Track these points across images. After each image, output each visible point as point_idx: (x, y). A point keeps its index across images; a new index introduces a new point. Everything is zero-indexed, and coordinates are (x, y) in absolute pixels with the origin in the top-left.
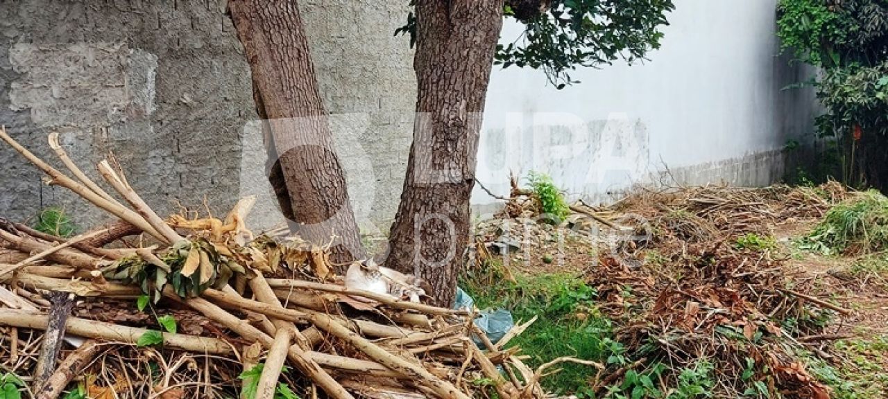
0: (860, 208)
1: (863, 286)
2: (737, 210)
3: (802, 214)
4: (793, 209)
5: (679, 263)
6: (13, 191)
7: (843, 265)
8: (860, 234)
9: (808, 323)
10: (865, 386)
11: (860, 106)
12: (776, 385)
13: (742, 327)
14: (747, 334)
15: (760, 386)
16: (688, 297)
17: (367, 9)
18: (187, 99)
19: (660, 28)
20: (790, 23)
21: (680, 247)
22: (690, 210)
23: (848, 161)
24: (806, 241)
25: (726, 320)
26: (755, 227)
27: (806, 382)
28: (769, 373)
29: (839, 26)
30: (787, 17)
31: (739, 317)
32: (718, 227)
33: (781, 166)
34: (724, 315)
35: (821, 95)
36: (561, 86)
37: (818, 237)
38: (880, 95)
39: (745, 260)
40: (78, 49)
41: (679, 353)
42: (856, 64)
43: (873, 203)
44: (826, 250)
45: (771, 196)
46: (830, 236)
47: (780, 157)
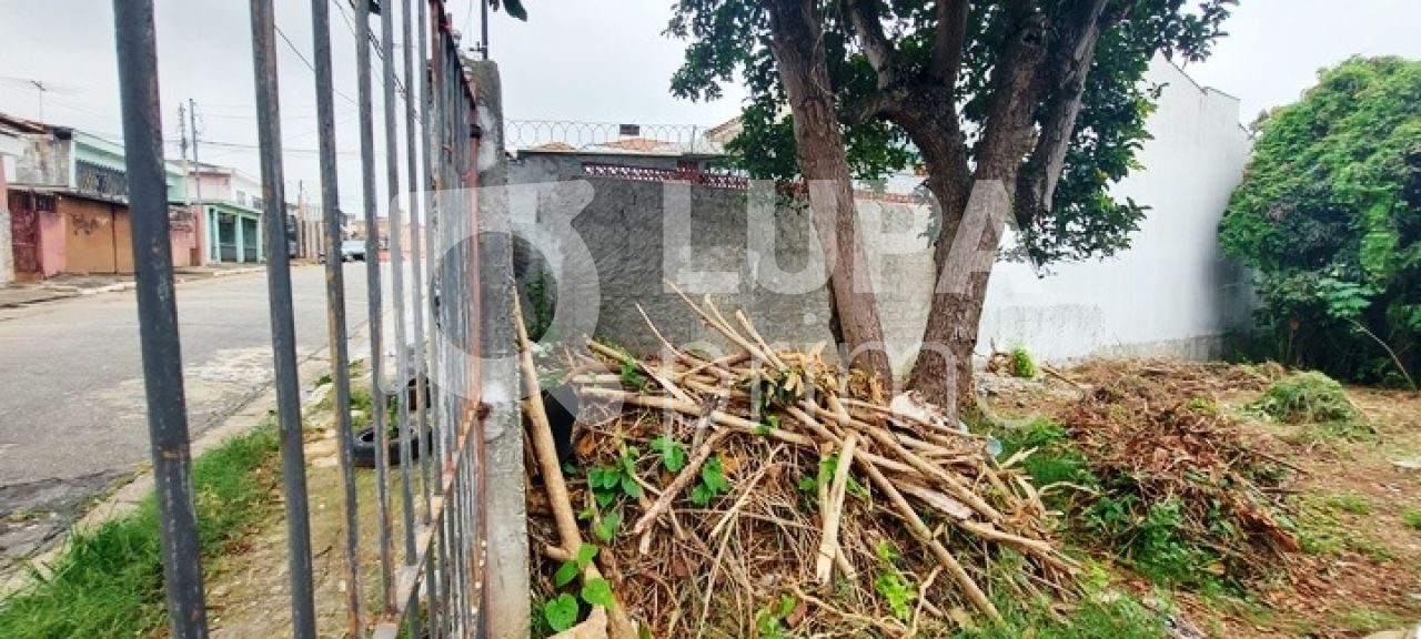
0: (1302, 386)
2: (1185, 379)
3: (1242, 386)
4: (1234, 382)
5: (1141, 416)
7: (1290, 431)
8: (1302, 407)
9: (1263, 477)
10: (1325, 537)
11: (1299, 303)
12: (1242, 525)
13: (1207, 473)
14: (1213, 480)
15: (1226, 525)
16: (1157, 445)
17: (893, 224)
19: (1131, 234)
20: (1232, 236)
21: (1142, 403)
22: (1143, 376)
23: (1285, 348)
24: (1247, 408)
25: (1192, 467)
26: (1200, 393)
27: (1272, 528)
28: (1235, 515)
29: (1279, 238)
30: (1229, 231)
31: (1205, 466)
32: (1169, 390)
33: (1219, 347)
34: (1191, 462)
35: (1259, 292)
36: (1041, 277)
37: (1260, 405)
38: (1320, 294)
39: (1203, 419)
41: (1149, 489)
42: (1296, 269)
43: (1317, 383)
44: (1268, 418)
45: (1214, 369)
46: (1271, 406)
47: (1218, 341)
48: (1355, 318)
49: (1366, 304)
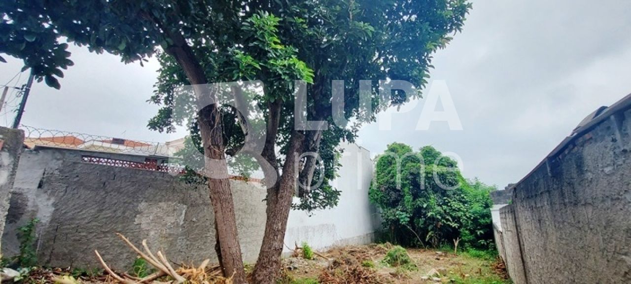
0: (396, 251)
1: (399, 277)
2: (362, 253)
3: (381, 253)
4: (378, 252)
5: (346, 273)
6: (128, 252)
7: (393, 270)
8: (397, 260)
11: (392, 220)
17: (255, 192)
18: (194, 219)
19: (337, 200)
20: (372, 196)
21: (346, 268)
22: (349, 253)
23: (391, 236)
24: (382, 262)
26: (368, 258)
29: (385, 197)
30: (371, 195)
32: (357, 258)
33: (374, 237)
35: (382, 216)
36: (310, 216)
37: (386, 261)
38: (397, 217)
39: (365, 271)
40: (161, 204)
42: (390, 208)
43: (399, 250)
44: (388, 265)
45: (371, 247)
46: (389, 260)
47: (373, 234)
48: (407, 224)
49: (408, 219)
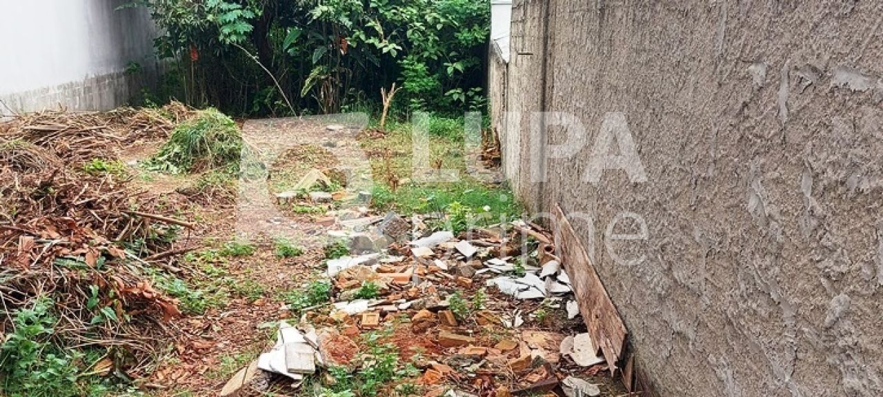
0: (201, 126)
1: (209, 199)
2: (80, 135)
3: (149, 135)
4: (139, 132)
5: (12, 197)
7: (189, 182)
8: (203, 151)
9: (156, 241)
10: (213, 292)
11: (193, 27)
12: (124, 307)
13: (83, 255)
14: (89, 261)
15: (108, 312)
16: (21, 232)
21: (12, 179)
22: (26, 139)
23: (189, 83)
24: (154, 162)
25: (65, 251)
26: (100, 152)
27: (153, 299)
28: (116, 296)
31: (80, 245)
32: (60, 155)
33: (125, 89)
34: (63, 245)
35: (155, 16)
37: (166, 157)
38: (210, 17)
39: (86, 186)
41: (14, 295)
43: (213, 121)
44: (173, 169)
45: (116, 120)
46: (177, 155)
47: (123, 79)
48: (243, 44)
49: (248, 28)
